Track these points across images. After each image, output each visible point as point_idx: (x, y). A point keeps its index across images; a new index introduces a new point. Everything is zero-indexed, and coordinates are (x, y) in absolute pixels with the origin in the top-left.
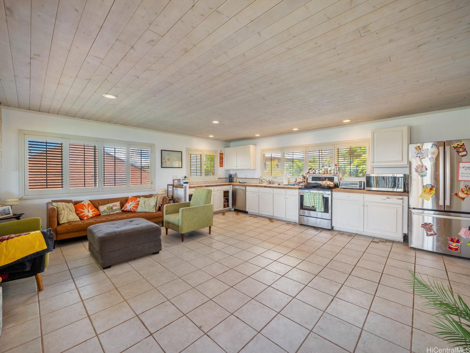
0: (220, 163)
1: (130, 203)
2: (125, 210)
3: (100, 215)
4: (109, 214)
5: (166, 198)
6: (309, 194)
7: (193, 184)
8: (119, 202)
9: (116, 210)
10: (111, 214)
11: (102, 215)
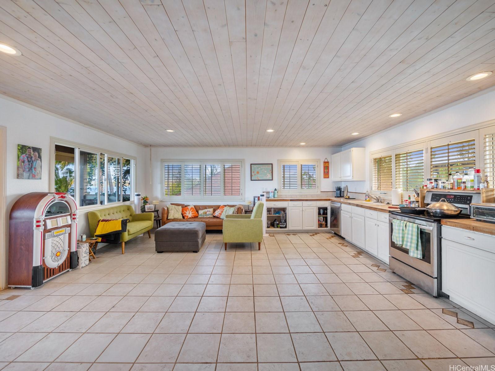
0: (324, 174)
1: (219, 210)
2: (214, 215)
3: (197, 217)
4: (203, 217)
5: (241, 209)
7: (286, 197)
8: (213, 209)
9: (209, 214)
10: (204, 217)
11: (198, 217)
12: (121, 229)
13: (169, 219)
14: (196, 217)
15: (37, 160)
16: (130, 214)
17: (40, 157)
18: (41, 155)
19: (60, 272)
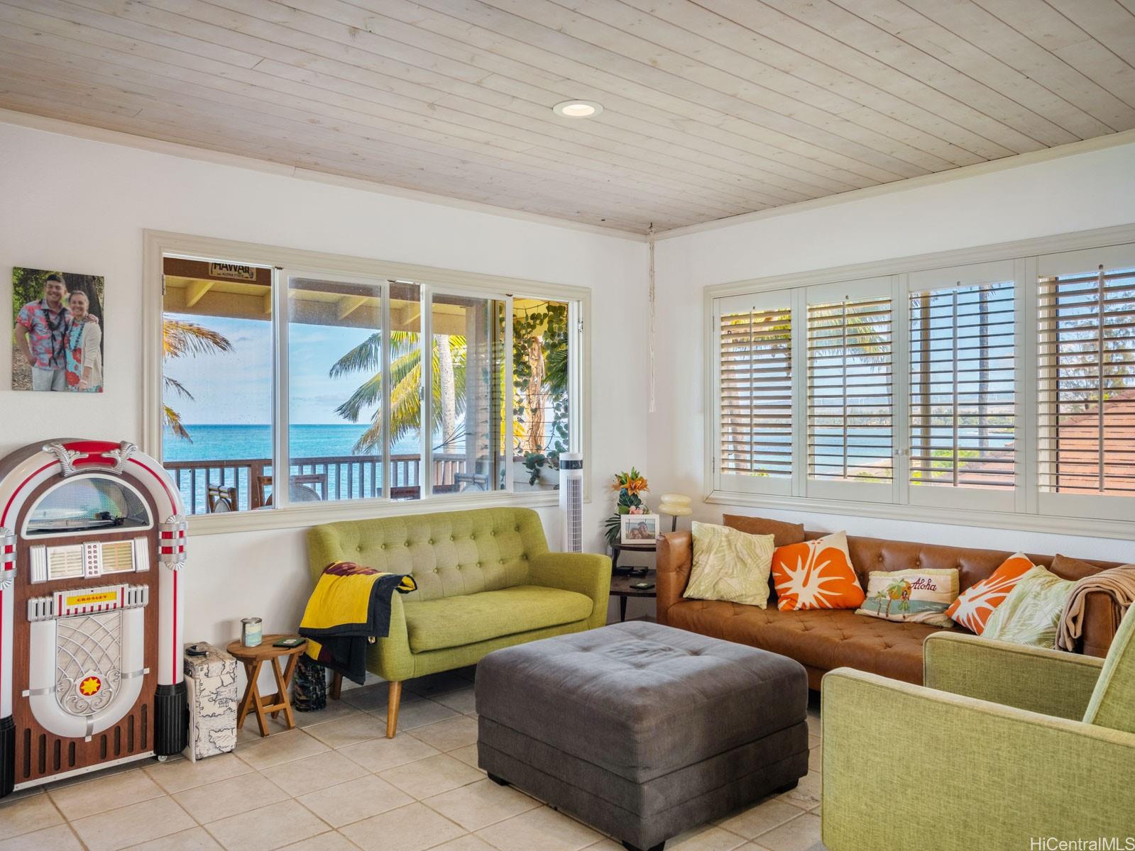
2: (954, 617)
3: (853, 609)
4: (882, 615)
8: (955, 571)
9: (924, 606)
10: (893, 617)
11: (858, 611)
12: (365, 622)
13: (690, 599)
14: (845, 609)
15: (89, 319)
16: (520, 551)
17: (96, 309)
18: (101, 301)
19: (104, 757)
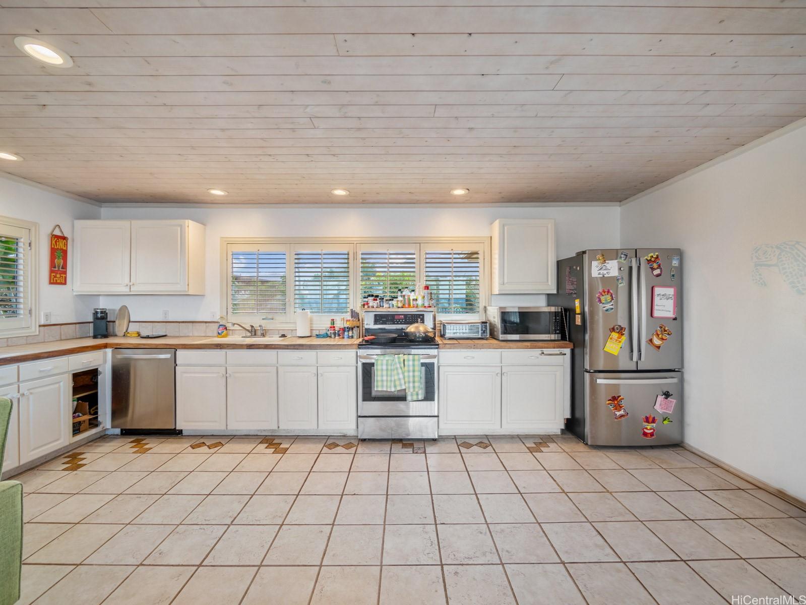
0: (51, 271)
6: (387, 360)
